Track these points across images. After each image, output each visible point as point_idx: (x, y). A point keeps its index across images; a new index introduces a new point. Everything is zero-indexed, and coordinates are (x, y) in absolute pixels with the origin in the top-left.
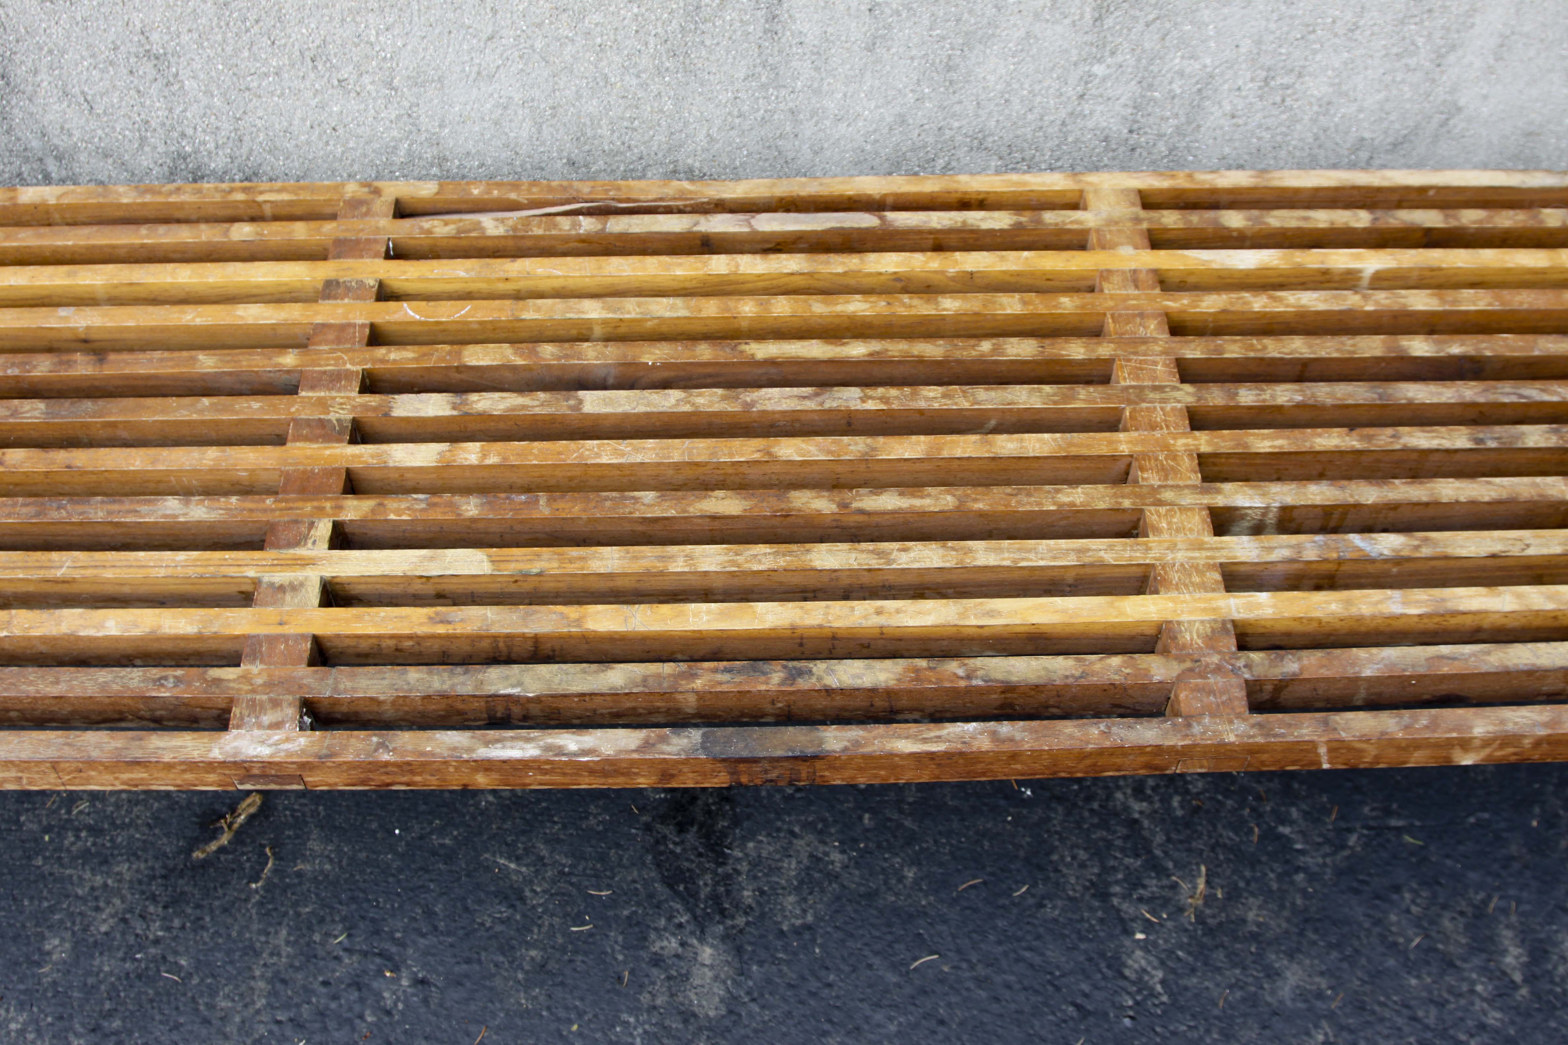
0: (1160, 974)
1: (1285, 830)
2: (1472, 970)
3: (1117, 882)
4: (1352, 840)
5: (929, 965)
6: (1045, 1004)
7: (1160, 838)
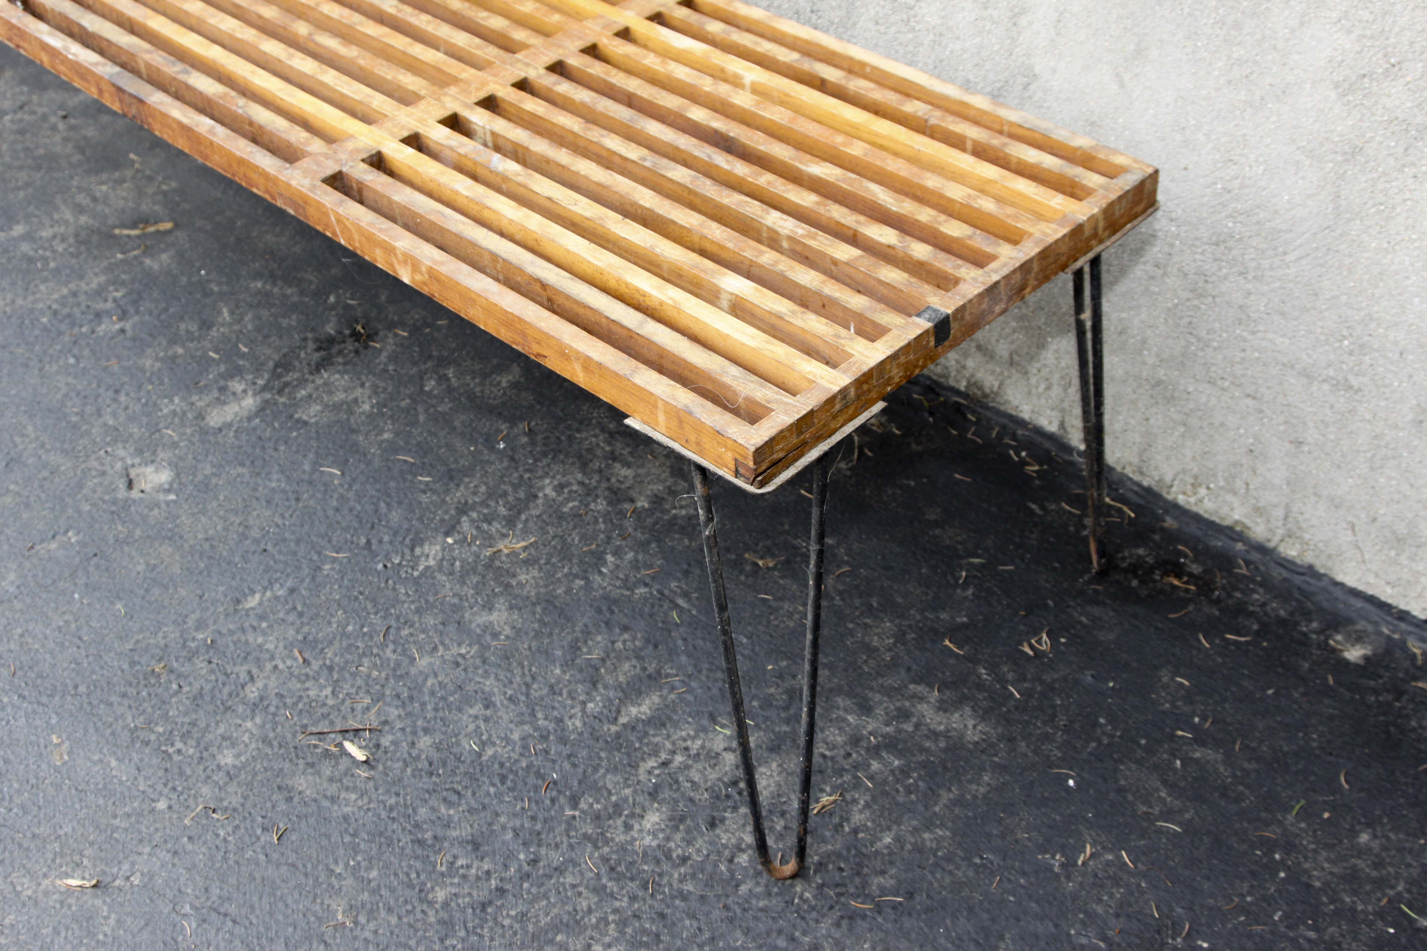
0: (432, 563)
1: (610, 558)
2: (602, 695)
3: (479, 512)
4: (641, 591)
5: (331, 475)
6: (355, 530)
7: (535, 512)
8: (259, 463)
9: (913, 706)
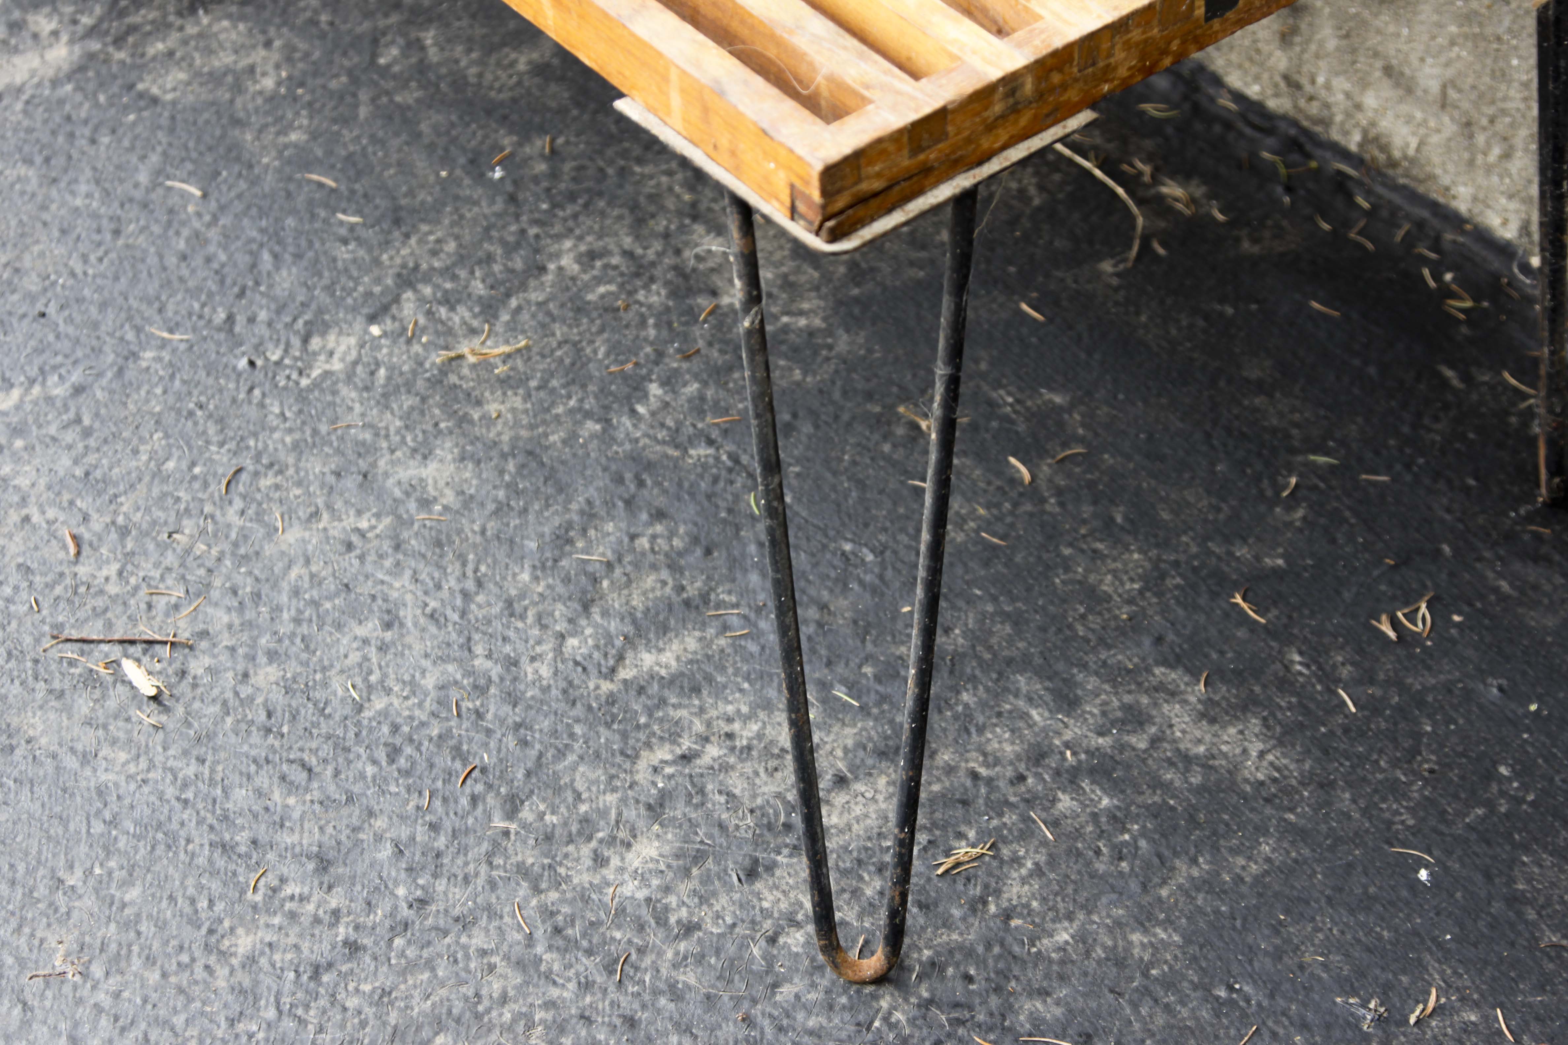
8: (59, 161)
9: (1156, 705)
